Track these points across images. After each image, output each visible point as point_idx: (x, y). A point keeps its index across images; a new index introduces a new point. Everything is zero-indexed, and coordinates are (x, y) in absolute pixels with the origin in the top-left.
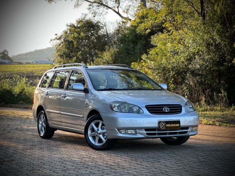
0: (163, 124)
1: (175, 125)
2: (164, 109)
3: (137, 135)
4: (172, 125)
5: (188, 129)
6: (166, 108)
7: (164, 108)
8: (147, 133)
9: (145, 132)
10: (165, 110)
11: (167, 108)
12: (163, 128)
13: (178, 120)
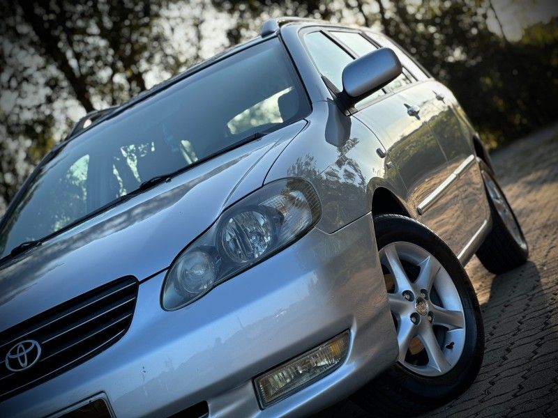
2: (11, 362)
6: (20, 345)
7: (8, 355)
10: (15, 363)
11: (28, 346)
13: (93, 399)
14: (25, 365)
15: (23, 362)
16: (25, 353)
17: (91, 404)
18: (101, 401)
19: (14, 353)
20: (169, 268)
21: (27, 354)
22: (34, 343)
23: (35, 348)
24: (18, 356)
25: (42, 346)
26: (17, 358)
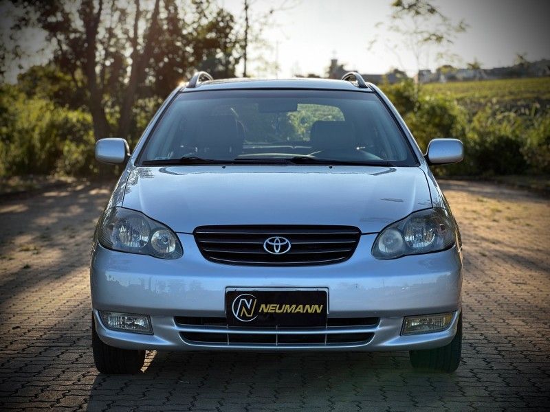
0: (244, 304)
1: (300, 309)
2: (268, 246)
3: (155, 336)
4: (287, 308)
5: (376, 326)
6: (277, 238)
7: (267, 241)
8: (182, 334)
9: (175, 328)
10: (270, 248)
11: (282, 241)
12: (244, 317)
13: (320, 289)
14: (277, 252)
15: (277, 249)
16: (280, 244)
17: (318, 292)
18: (324, 293)
19: (272, 241)
20: (379, 233)
21: (281, 246)
22: (287, 241)
23: (287, 244)
24: (275, 244)
25: (292, 245)
26: (273, 246)
